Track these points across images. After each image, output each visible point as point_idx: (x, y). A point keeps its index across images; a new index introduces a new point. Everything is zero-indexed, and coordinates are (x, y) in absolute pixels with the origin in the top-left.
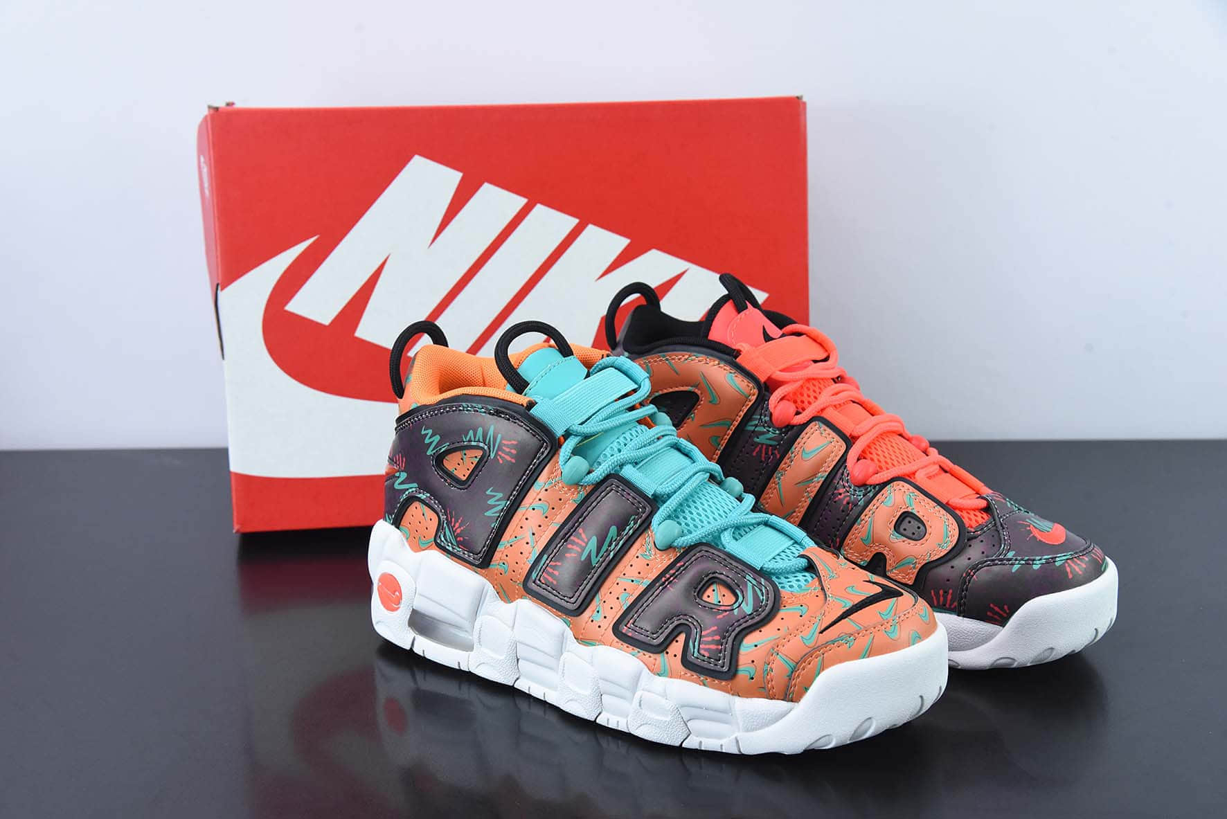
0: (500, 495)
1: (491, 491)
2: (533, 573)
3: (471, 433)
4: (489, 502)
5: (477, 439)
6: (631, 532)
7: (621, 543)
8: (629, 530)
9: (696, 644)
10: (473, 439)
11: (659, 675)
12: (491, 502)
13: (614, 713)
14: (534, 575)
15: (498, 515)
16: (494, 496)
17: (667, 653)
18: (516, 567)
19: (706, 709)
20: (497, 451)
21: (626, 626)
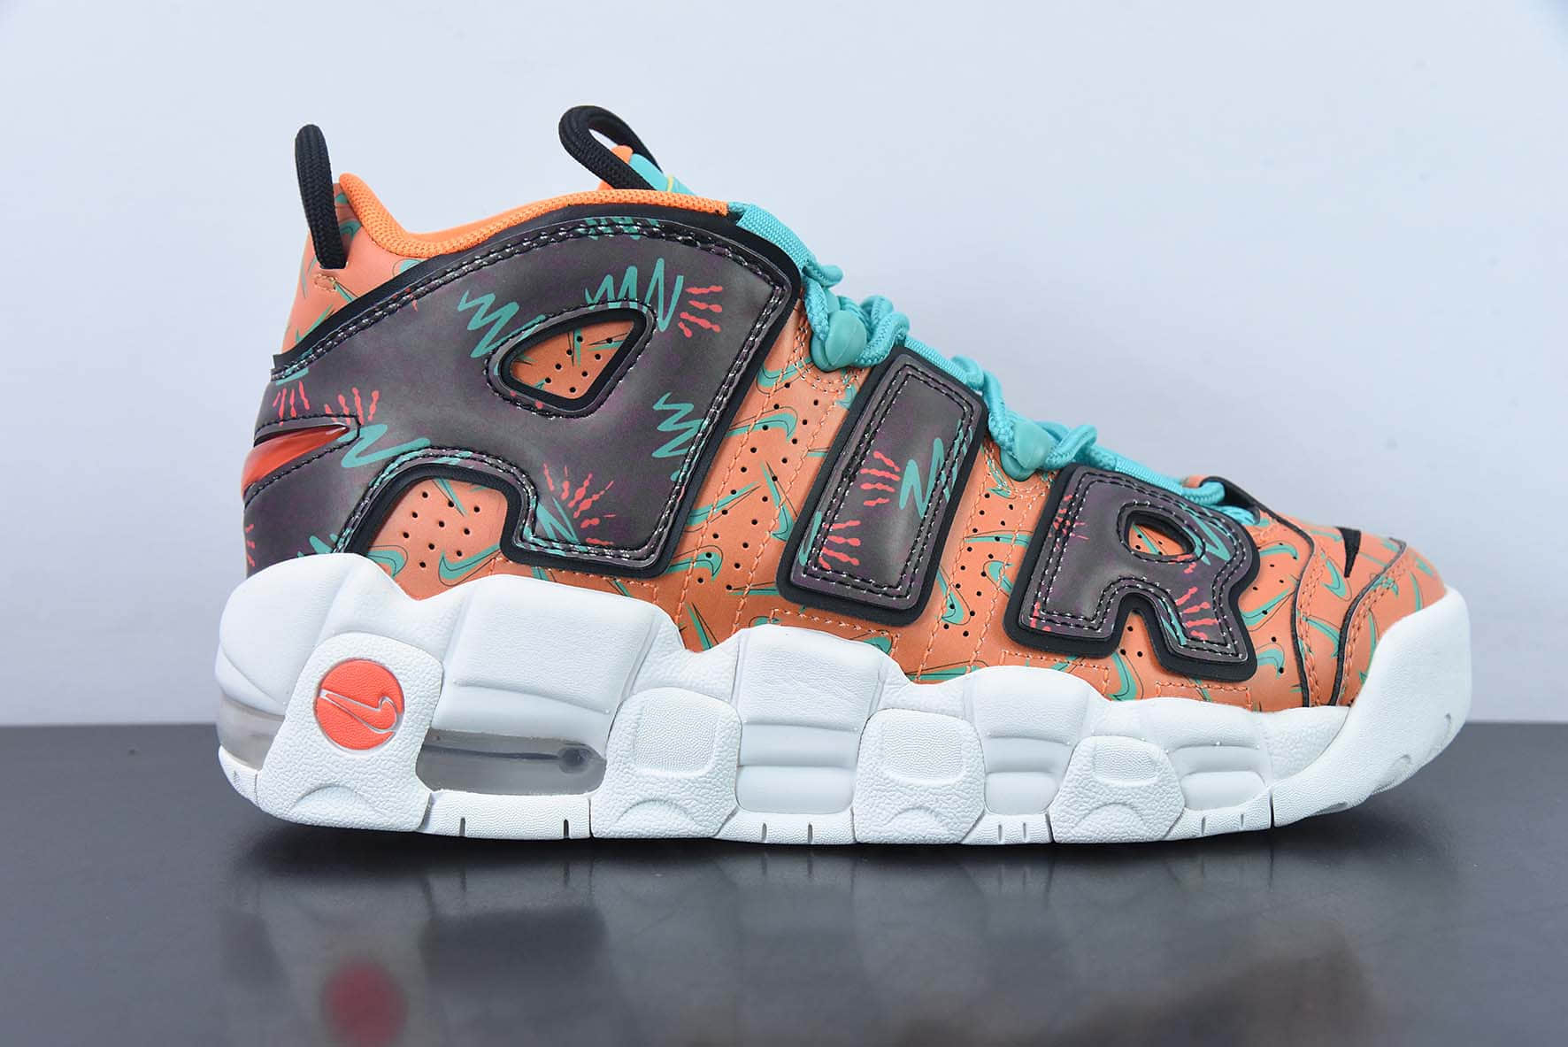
0: (687, 408)
1: (665, 403)
2: (801, 552)
3: (608, 282)
4: (662, 428)
5: (621, 295)
6: (965, 449)
7: (955, 470)
8: (961, 446)
9: (1174, 621)
10: (611, 296)
11: (1117, 698)
12: (665, 426)
13: (1009, 811)
14: (802, 558)
15: (685, 451)
16: (675, 412)
17: (1123, 652)
18: (742, 555)
19: (1221, 745)
20: (677, 312)
21: (1031, 616)
